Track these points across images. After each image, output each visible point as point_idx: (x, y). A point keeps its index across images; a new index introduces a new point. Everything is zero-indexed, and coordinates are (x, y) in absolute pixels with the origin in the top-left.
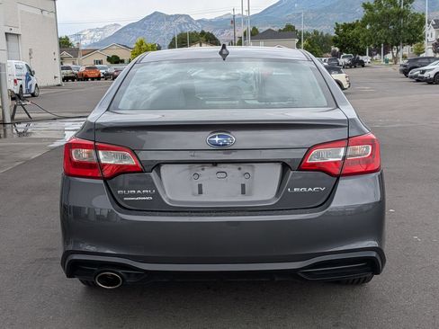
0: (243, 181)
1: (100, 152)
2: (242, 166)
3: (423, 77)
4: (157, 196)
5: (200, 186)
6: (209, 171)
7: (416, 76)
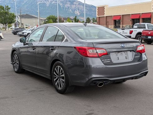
0: (126, 56)
1: (97, 50)
2: (125, 52)
3: (23, 35)
4: (111, 61)
5: (118, 57)
6: (119, 54)
7: (20, 35)
